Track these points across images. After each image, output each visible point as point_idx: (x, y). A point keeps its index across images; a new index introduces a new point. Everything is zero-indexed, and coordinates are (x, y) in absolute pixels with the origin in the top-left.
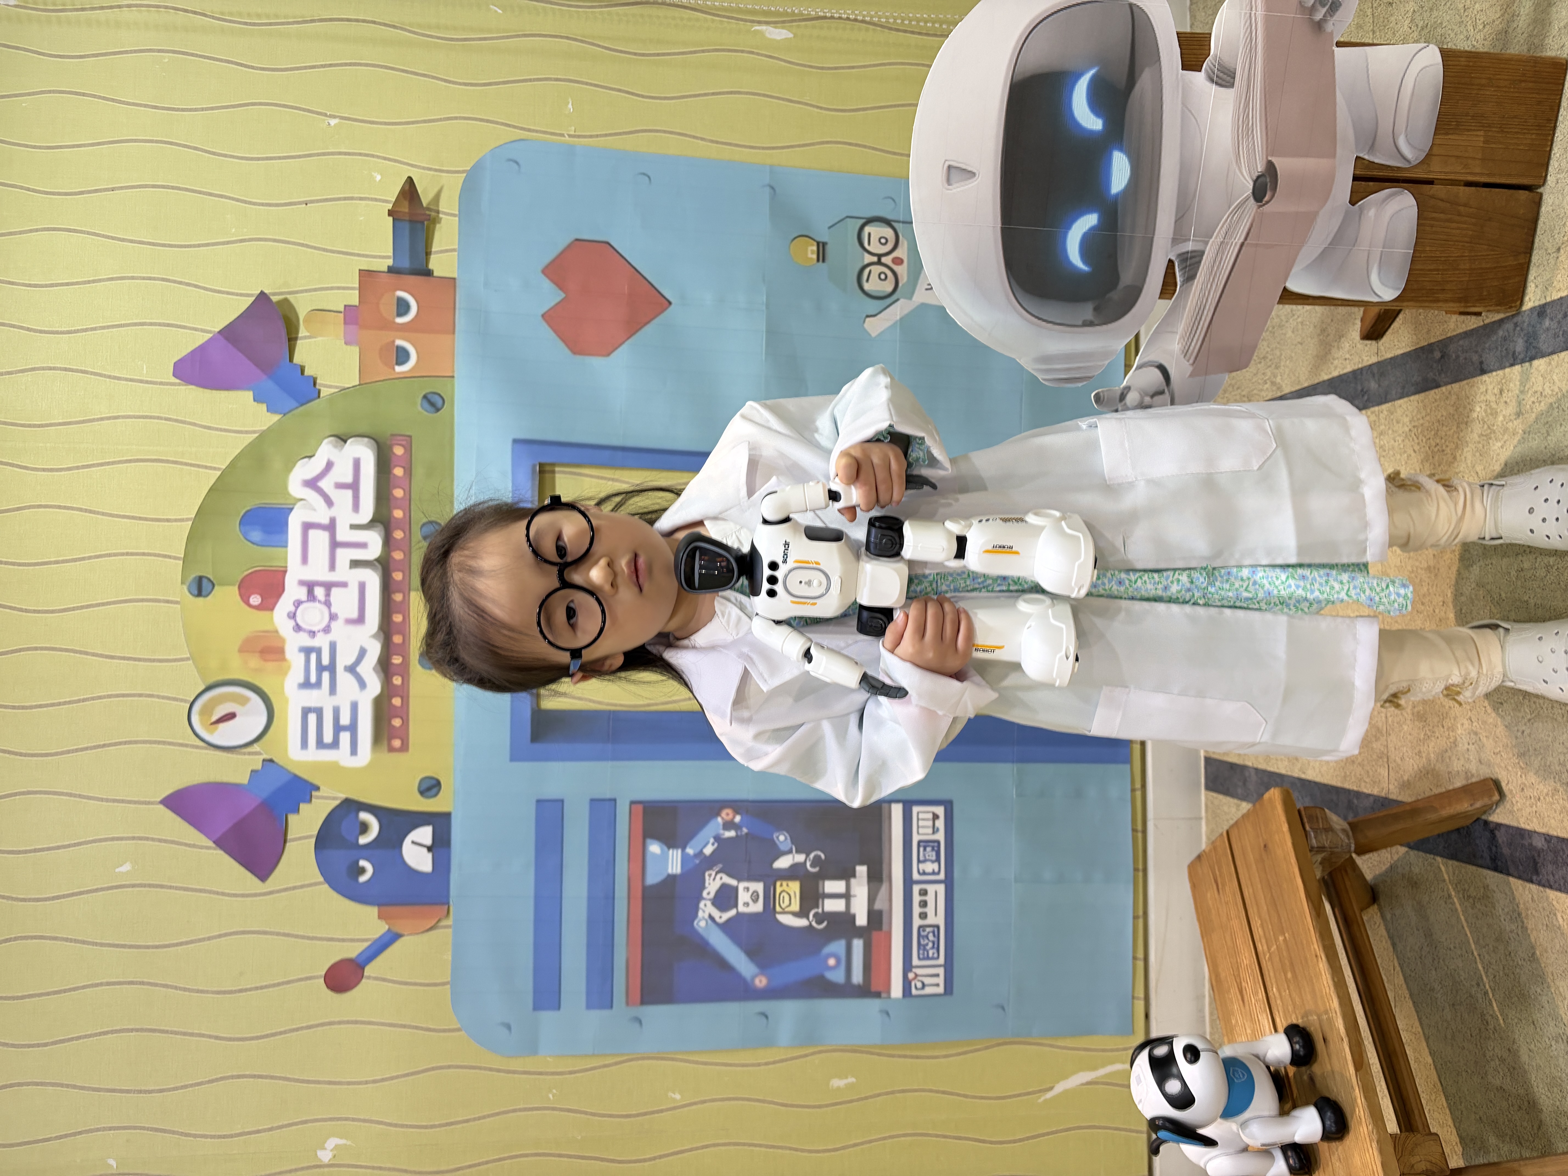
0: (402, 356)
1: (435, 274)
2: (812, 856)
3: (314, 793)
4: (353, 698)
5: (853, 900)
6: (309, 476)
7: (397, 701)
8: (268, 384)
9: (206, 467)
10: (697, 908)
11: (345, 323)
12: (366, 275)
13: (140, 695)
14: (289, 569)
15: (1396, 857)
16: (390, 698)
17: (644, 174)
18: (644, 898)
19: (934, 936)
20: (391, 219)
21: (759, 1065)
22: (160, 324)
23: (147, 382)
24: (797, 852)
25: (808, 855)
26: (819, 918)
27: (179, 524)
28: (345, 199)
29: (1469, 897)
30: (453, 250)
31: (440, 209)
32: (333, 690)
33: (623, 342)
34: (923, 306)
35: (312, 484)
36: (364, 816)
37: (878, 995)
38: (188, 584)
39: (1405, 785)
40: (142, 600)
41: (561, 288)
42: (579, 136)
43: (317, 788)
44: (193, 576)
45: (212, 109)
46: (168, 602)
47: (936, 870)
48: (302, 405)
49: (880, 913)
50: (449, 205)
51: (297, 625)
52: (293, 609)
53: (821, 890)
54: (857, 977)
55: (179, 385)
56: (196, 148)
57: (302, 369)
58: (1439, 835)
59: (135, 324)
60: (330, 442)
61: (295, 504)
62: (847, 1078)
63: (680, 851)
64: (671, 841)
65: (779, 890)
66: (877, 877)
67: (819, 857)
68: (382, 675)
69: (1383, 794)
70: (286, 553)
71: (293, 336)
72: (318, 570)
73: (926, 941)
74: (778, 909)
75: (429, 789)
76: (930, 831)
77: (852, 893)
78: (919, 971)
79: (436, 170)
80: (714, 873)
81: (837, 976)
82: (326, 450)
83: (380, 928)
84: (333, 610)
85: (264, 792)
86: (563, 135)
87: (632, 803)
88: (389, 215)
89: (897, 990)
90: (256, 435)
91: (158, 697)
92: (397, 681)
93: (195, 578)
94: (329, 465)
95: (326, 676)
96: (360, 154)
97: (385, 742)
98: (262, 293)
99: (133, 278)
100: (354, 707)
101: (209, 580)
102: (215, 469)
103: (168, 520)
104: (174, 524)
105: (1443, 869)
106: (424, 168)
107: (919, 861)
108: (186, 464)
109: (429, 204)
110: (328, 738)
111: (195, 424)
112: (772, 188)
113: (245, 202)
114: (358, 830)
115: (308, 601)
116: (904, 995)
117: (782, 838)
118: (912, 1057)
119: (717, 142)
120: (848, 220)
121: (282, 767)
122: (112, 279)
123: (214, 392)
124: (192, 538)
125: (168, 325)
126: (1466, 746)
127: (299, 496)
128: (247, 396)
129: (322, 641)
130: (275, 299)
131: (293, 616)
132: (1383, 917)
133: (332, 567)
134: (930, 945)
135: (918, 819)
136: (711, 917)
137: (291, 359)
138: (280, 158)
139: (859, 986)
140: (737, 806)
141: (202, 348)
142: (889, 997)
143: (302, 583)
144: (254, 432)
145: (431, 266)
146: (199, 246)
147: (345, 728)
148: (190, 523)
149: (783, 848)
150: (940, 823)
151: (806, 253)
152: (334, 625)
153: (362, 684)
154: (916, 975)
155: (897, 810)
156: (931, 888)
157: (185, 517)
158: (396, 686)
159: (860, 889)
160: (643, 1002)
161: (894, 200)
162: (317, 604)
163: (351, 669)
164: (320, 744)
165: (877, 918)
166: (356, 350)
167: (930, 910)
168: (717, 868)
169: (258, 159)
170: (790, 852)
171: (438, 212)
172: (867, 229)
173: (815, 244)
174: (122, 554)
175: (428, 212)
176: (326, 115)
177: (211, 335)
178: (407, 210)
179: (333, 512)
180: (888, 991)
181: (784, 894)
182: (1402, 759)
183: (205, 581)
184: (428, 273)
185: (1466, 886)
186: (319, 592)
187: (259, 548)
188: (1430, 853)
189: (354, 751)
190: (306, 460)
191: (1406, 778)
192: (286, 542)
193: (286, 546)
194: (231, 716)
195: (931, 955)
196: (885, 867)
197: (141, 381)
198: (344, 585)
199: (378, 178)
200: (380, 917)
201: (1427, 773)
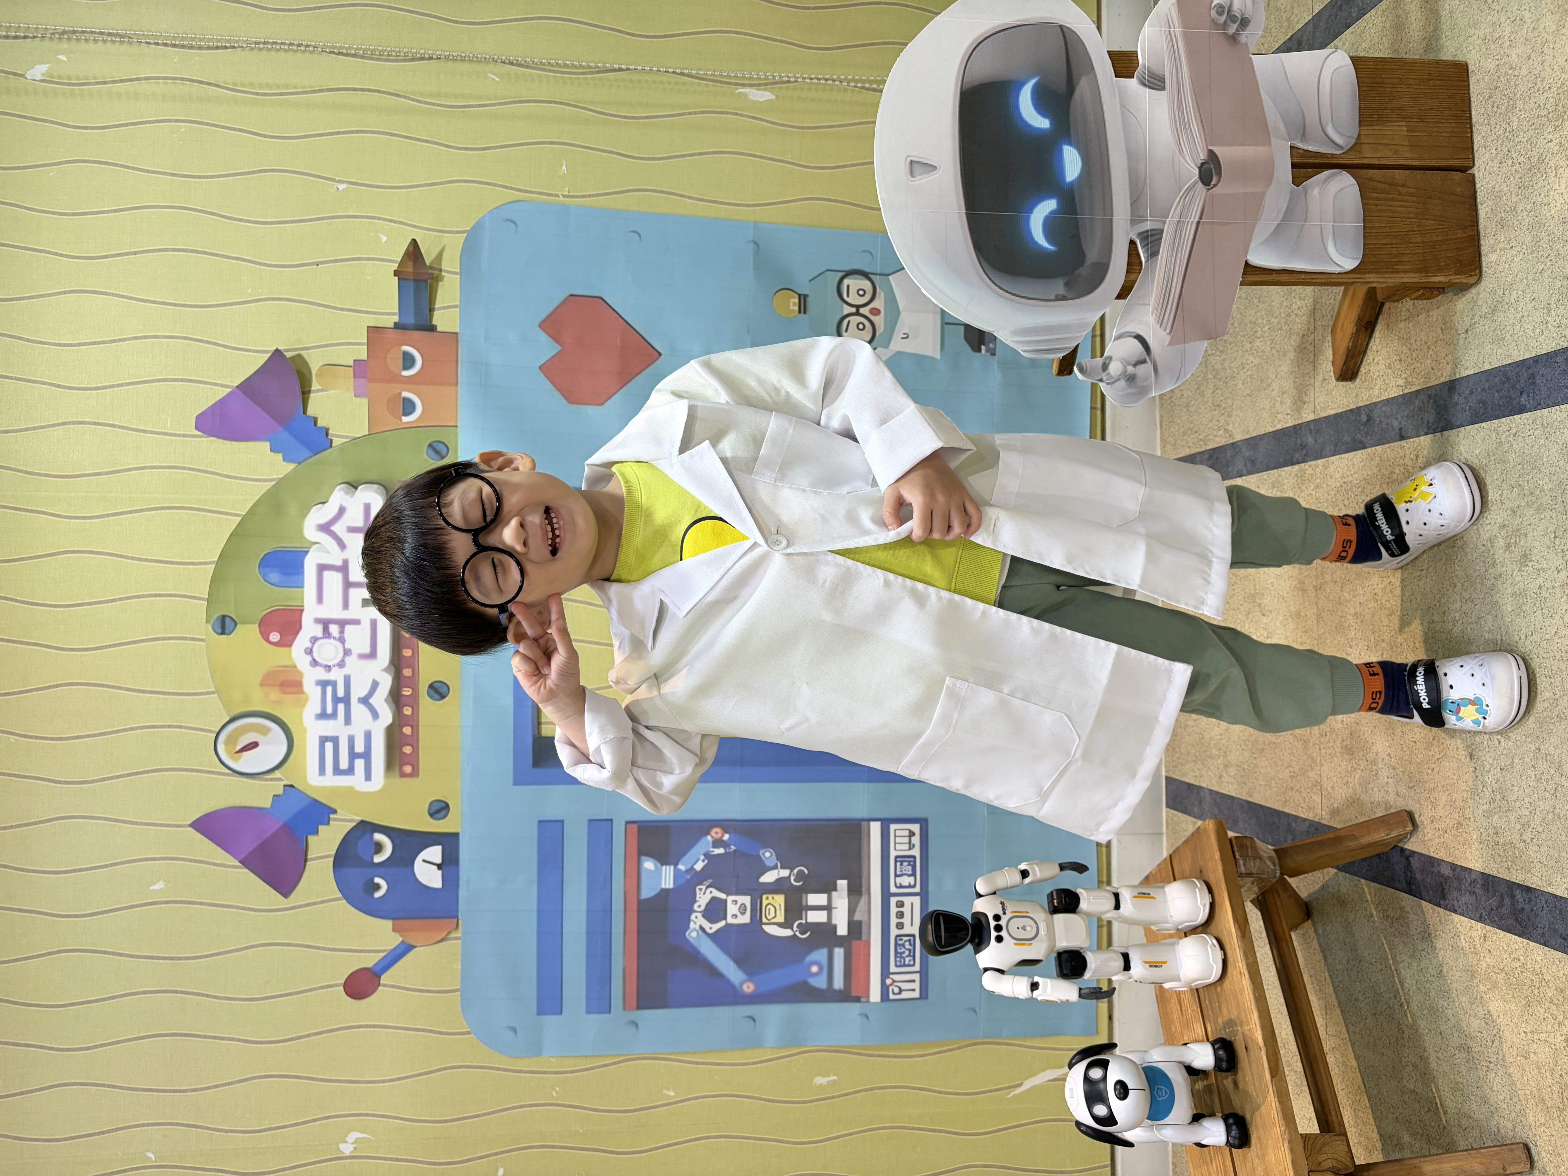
0: (408, 407)
1: (438, 329)
2: (796, 871)
3: (332, 816)
4: (367, 728)
5: (834, 911)
6: (324, 520)
7: (407, 730)
8: (284, 435)
9: (227, 514)
10: (689, 920)
11: (355, 377)
12: (374, 332)
13: (170, 727)
14: (305, 608)
15: (1327, 878)
16: (401, 727)
17: (634, 232)
18: (639, 911)
19: (910, 945)
20: (397, 278)
21: (747, 1064)
22: (182, 380)
23: (171, 435)
24: (782, 868)
25: (792, 870)
26: (803, 928)
27: (203, 566)
28: (353, 259)
29: (1388, 917)
30: (456, 306)
31: (443, 268)
32: (348, 720)
33: (616, 392)
34: (899, 354)
35: (325, 528)
36: (378, 837)
37: (858, 999)
38: (212, 623)
39: (1335, 812)
40: (170, 638)
41: (557, 341)
42: (573, 197)
43: (335, 812)
44: (217, 615)
45: (227, 175)
46: (193, 639)
47: (912, 883)
48: (316, 454)
49: (860, 923)
50: (451, 264)
51: (314, 660)
52: (309, 645)
53: (804, 903)
54: (838, 983)
55: (201, 437)
56: (212, 214)
57: (315, 420)
58: (1363, 860)
59: (159, 380)
60: (342, 489)
61: (310, 548)
62: (829, 1076)
63: (672, 867)
64: (663, 858)
65: (765, 902)
66: (857, 890)
67: (803, 871)
68: (393, 706)
69: (1317, 820)
70: (303, 592)
71: (307, 389)
72: (332, 609)
73: (903, 950)
74: (764, 920)
75: (438, 811)
76: (906, 847)
77: (833, 906)
78: (897, 977)
79: (438, 231)
80: (704, 887)
81: (820, 982)
82: (338, 497)
83: (394, 940)
84: (347, 646)
85: (286, 814)
86: (557, 196)
87: (627, 823)
88: (395, 275)
89: (875, 995)
90: (274, 483)
91: (186, 728)
92: (407, 711)
93: (218, 617)
94: (342, 511)
95: (341, 707)
96: (367, 217)
97: (397, 768)
98: (277, 350)
99: (156, 337)
100: (368, 736)
101: (232, 619)
102: (235, 515)
103: (193, 564)
104: (198, 567)
105: (1366, 890)
106: (427, 229)
107: (896, 876)
108: (209, 511)
109: (432, 263)
110: (344, 764)
111: (216, 474)
112: (756, 243)
113: (260, 264)
114: (373, 850)
115: (323, 638)
116: (882, 1000)
117: (767, 854)
118: (890, 1056)
119: (703, 200)
120: (828, 273)
121: (302, 792)
122: (136, 338)
123: (234, 443)
124: (216, 580)
125: (190, 381)
126: (1386, 780)
127: (313, 540)
128: (265, 446)
129: (336, 675)
130: (288, 355)
131: (309, 652)
132: (1316, 931)
133: (346, 606)
134: (907, 953)
135: (895, 836)
136: (702, 929)
137: (305, 412)
138: (292, 222)
139: (840, 991)
140: (725, 825)
141: (222, 401)
142: (868, 1001)
143: (318, 621)
144: (272, 480)
145: (434, 322)
146: (218, 306)
147: (359, 756)
148: (213, 566)
149: (769, 863)
150: (916, 840)
151: (789, 306)
152: (348, 660)
153: (375, 715)
154: (894, 981)
155: (875, 828)
156: (907, 900)
157: (208, 560)
158: (407, 716)
159: (841, 901)
160: (639, 1007)
161: (871, 254)
162: (332, 641)
163: (365, 701)
164: (337, 771)
165: (856, 928)
166: (365, 401)
167: (906, 920)
168: (707, 883)
169: (272, 223)
170: (775, 867)
171: (441, 270)
172: (846, 282)
173: (797, 296)
174: (151, 596)
175: (431, 271)
176: (334, 180)
177: (230, 390)
178: (411, 270)
179: (346, 554)
180: (868, 996)
181: (770, 906)
182: (1333, 788)
183: (228, 620)
184: (432, 328)
185: (1386, 907)
186: (334, 629)
187: (277, 588)
188: (1356, 875)
189: (368, 777)
190: (320, 505)
191: (1336, 805)
192: (303, 582)
193: (302, 587)
194: (255, 745)
195: (907, 962)
196: (864, 881)
197: (166, 434)
198: (357, 622)
199: (385, 239)
200: (394, 930)
201: (1353, 802)
